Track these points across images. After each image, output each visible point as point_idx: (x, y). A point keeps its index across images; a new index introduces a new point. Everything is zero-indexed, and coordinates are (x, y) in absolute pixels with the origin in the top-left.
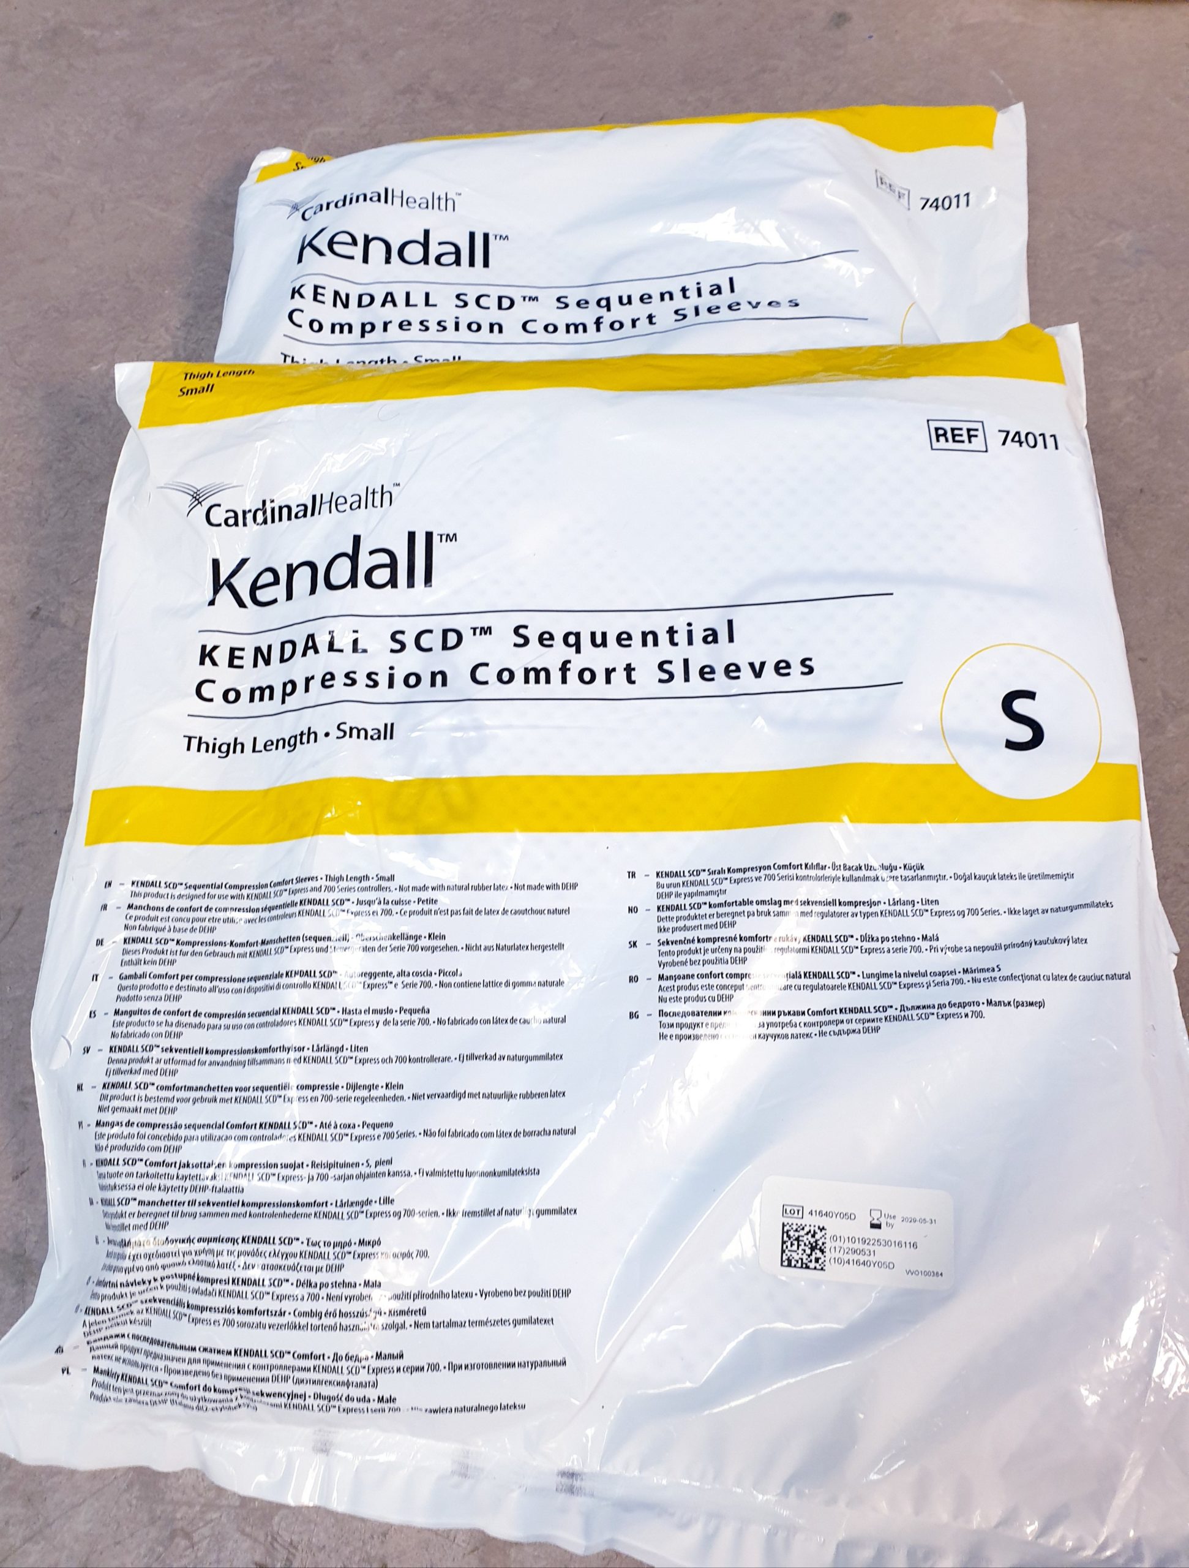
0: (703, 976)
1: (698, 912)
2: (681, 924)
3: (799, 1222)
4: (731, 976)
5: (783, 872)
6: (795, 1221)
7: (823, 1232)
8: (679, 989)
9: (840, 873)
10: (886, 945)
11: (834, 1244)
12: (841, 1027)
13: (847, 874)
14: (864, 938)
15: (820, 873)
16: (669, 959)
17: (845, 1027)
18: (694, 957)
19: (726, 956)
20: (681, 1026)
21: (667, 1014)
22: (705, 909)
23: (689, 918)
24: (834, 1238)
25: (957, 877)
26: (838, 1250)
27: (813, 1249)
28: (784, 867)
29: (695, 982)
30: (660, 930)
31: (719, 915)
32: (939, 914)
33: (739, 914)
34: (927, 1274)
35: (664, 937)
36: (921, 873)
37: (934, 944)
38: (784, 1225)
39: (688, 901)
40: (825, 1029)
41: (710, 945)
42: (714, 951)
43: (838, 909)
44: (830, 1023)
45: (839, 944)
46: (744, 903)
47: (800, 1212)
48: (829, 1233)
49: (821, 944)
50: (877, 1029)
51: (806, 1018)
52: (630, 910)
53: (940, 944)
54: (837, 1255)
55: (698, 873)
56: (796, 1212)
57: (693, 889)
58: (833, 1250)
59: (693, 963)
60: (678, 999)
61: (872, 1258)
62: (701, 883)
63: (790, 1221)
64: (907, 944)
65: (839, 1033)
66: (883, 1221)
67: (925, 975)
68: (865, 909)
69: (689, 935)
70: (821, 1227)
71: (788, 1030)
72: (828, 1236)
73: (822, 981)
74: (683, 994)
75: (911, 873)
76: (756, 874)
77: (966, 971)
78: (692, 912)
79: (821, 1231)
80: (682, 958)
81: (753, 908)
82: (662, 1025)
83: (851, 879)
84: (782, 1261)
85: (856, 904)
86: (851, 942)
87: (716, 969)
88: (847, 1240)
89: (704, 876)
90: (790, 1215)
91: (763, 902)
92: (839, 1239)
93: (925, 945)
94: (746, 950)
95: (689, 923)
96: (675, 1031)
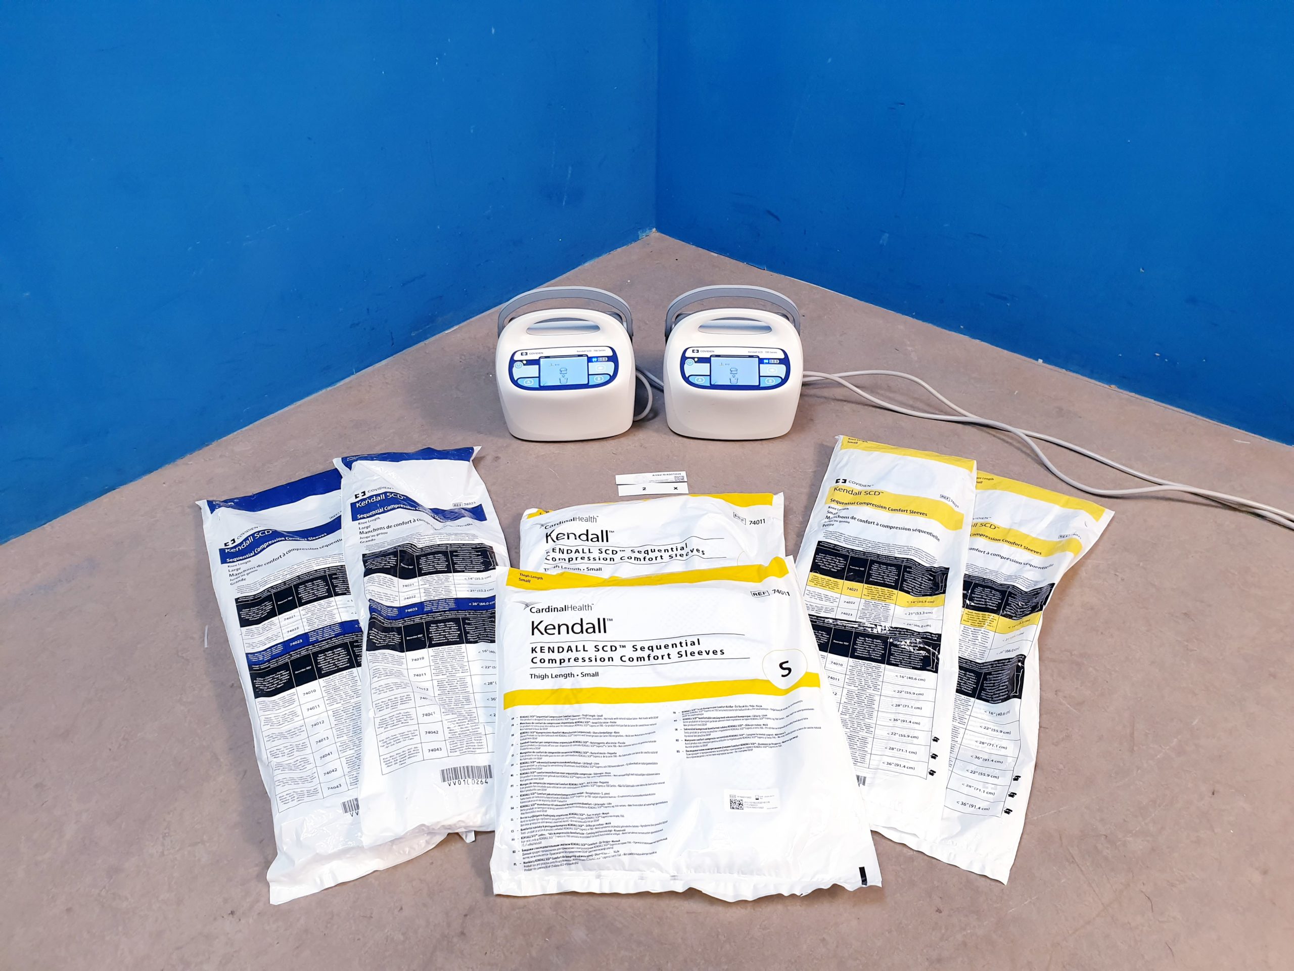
0: (698, 740)
1: (695, 720)
2: (691, 723)
3: (735, 798)
4: (706, 739)
5: (720, 709)
7: (742, 801)
8: (691, 744)
9: (738, 708)
10: (753, 727)
12: (741, 750)
13: (740, 708)
14: (746, 725)
15: (731, 709)
16: (687, 734)
17: (743, 749)
18: (695, 734)
19: (705, 734)
20: (693, 754)
21: (688, 751)
22: (697, 719)
23: (693, 722)
24: (745, 802)
27: (739, 805)
28: (720, 707)
29: (696, 742)
30: (684, 725)
31: (702, 722)
32: (767, 719)
33: (708, 721)
35: (686, 727)
36: (761, 708)
38: (731, 799)
39: (692, 717)
40: (736, 750)
41: (699, 731)
42: (701, 733)
43: (738, 718)
44: (738, 749)
45: (739, 727)
46: (709, 718)
49: (734, 728)
50: (752, 750)
51: (731, 748)
53: (768, 727)
55: (694, 710)
56: (734, 795)
57: (693, 714)
59: (695, 736)
60: (691, 747)
62: (696, 712)
63: (733, 798)
64: (759, 727)
65: (741, 751)
66: (759, 798)
68: (746, 718)
69: (694, 727)
70: (741, 799)
71: (726, 752)
73: (735, 737)
74: (692, 745)
75: (758, 708)
76: (712, 709)
78: (694, 720)
80: (692, 734)
81: (712, 720)
82: (687, 754)
83: (741, 710)
84: (731, 808)
85: (743, 717)
86: (743, 726)
87: (702, 738)
88: (749, 802)
89: (696, 710)
90: (732, 796)
91: (714, 718)
92: (747, 802)
93: (764, 727)
94: (710, 732)
95: (693, 723)
96: (691, 756)
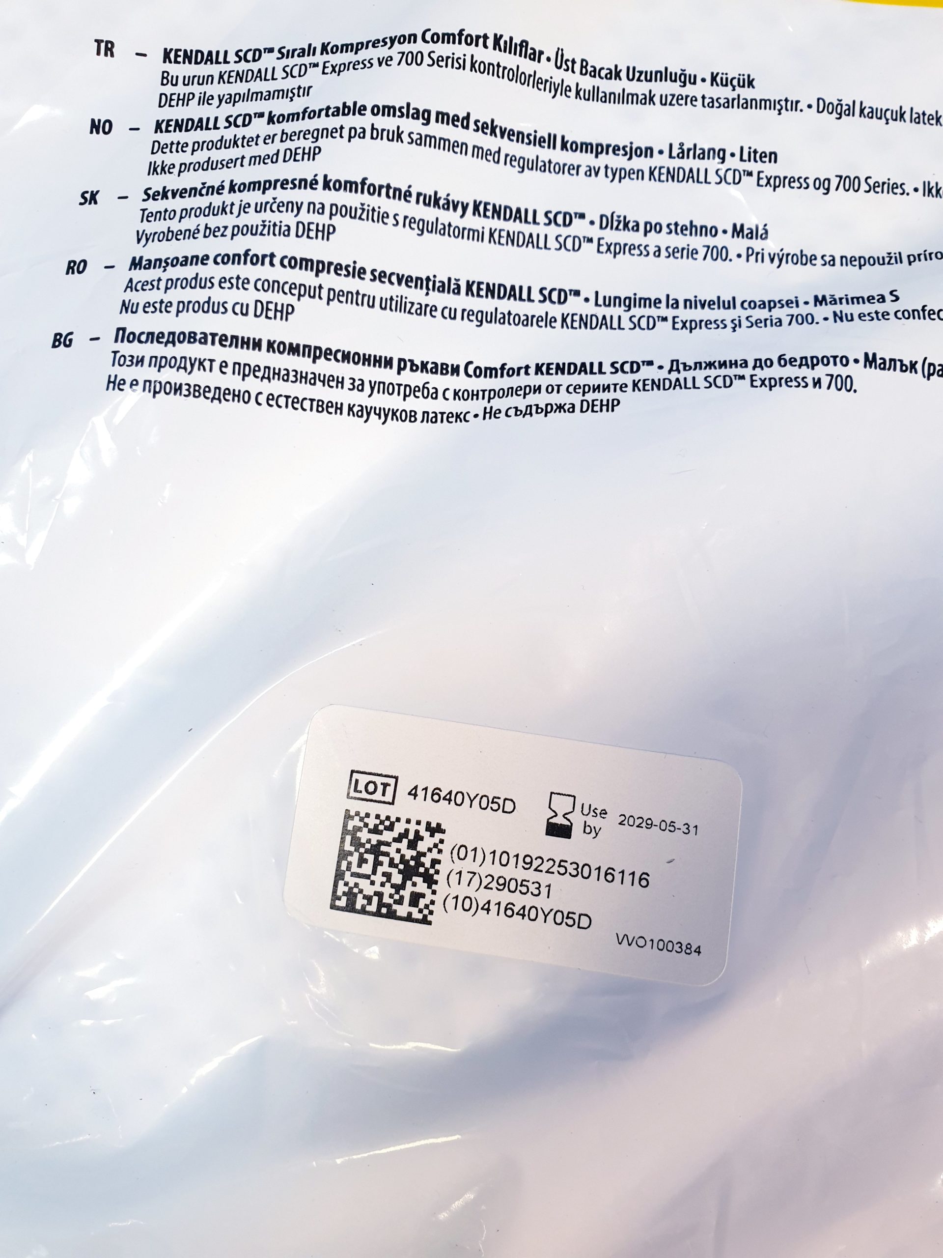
0: (227, 259)
1: (241, 132)
2: (201, 156)
3: (384, 811)
4: (294, 263)
5: (443, 49)
6: (374, 809)
7: (438, 836)
8: (172, 284)
9: (571, 79)
10: (653, 240)
11: (459, 865)
12: (532, 399)
13: (587, 83)
14: (608, 222)
15: (527, 66)
16: (161, 226)
17: (542, 399)
18: (214, 222)
19: (288, 218)
20: (159, 363)
21: (133, 338)
22: (259, 127)
23: (222, 144)
24: (461, 851)
25: (823, 106)
26: (466, 877)
27: (408, 873)
28: (448, 38)
29: (204, 271)
30: (153, 169)
31: (286, 136)
32: (775, 183)
33: (330, 133)
34: (664, 946)
35: (158, 183)
36: (746, 93)
37: (757, 244)
38: (348, 817)
39: (228, 109)
40: (496, 403)
41: (254, 197)
42: (260, 208)
43: (558, 156)
44: (512, 391)
46: (345, 110)
47: (390, 790)
48: (451, 839)
49: (513, 226)
50: (612, 405)
51: (461, 382)
52: (95, 127)
53: (771, 246)
54: (463, 891)
55: (257, 54)
56: (380, 788)
57: (241, 88)
58: (454, 878)
59: (211, 232)
60: (164, 307)
61: (542, 902)
62: (259, 75)
63: (364, 808)
64: (698, 242)
65: (528, 412)
66: (577, 820)
67: (730, 305)
68: (618, 161)
69: (213, 178)
70: (434, 825)
71: (418, 404)
72: (446, 847)
73: (506, 305)
74: (176, 295)
75: (726, 93)
76: (382, 52)
77: (819, 301)
78: (229, 134)
79: (432, 836)
80: (190, 223)
81: (365, 121)
82: (118, 359)
83: (593, 95)
84: (335, 897)
85: (598, 149)
86: (579, 228)
87: (260, 245)
88: (489, 858)
89: (268, 61)
90: (364, 795)
91: (388, 110)
92: (471, 854)
93: (738, 245)
94: (337, 210)
95: (217, 155)
96: (146, 373)
